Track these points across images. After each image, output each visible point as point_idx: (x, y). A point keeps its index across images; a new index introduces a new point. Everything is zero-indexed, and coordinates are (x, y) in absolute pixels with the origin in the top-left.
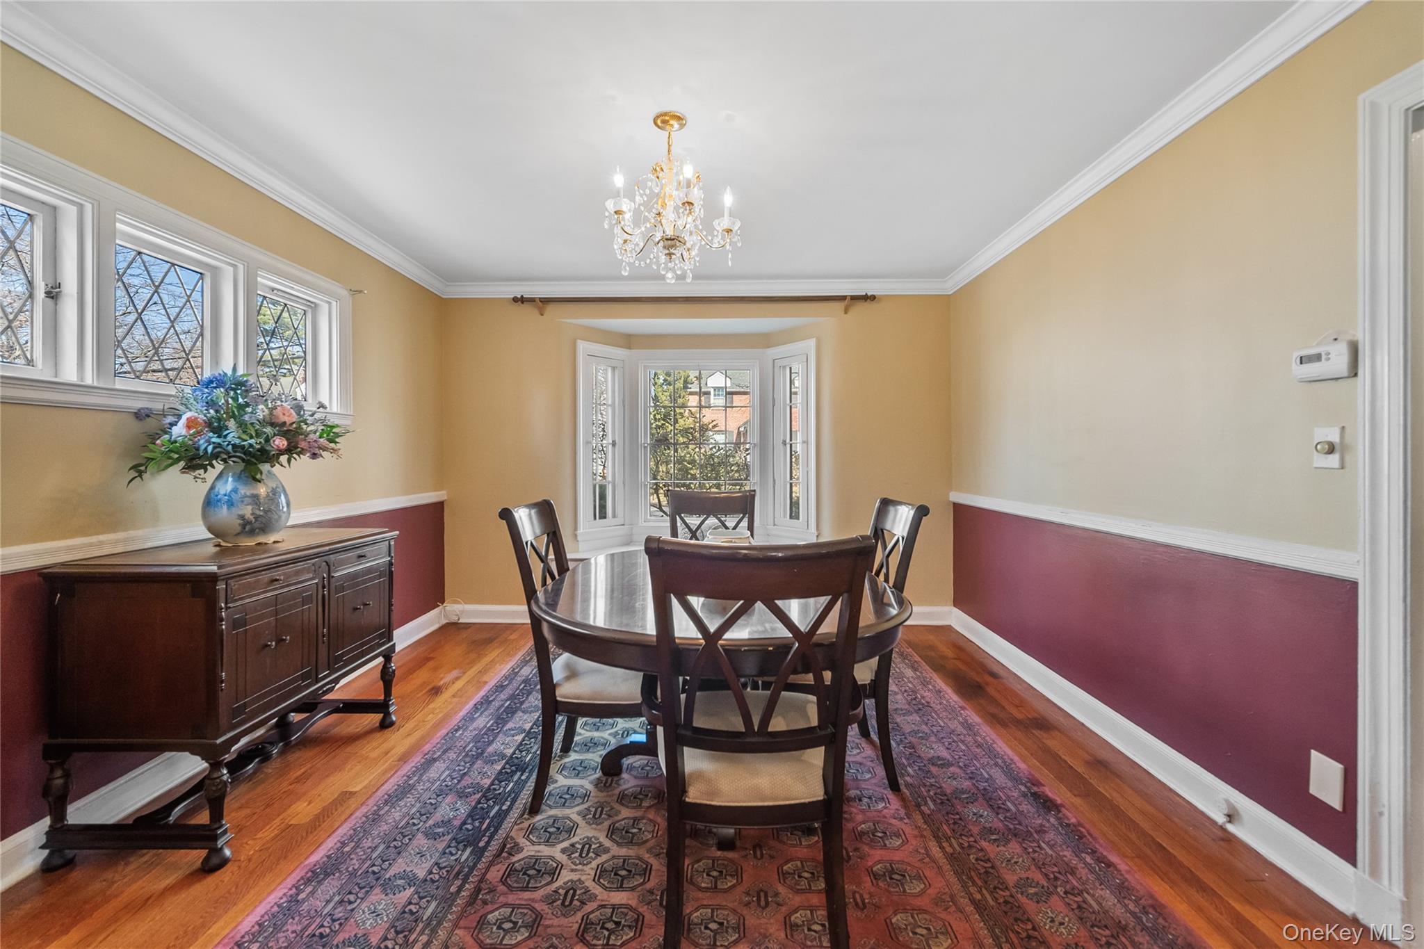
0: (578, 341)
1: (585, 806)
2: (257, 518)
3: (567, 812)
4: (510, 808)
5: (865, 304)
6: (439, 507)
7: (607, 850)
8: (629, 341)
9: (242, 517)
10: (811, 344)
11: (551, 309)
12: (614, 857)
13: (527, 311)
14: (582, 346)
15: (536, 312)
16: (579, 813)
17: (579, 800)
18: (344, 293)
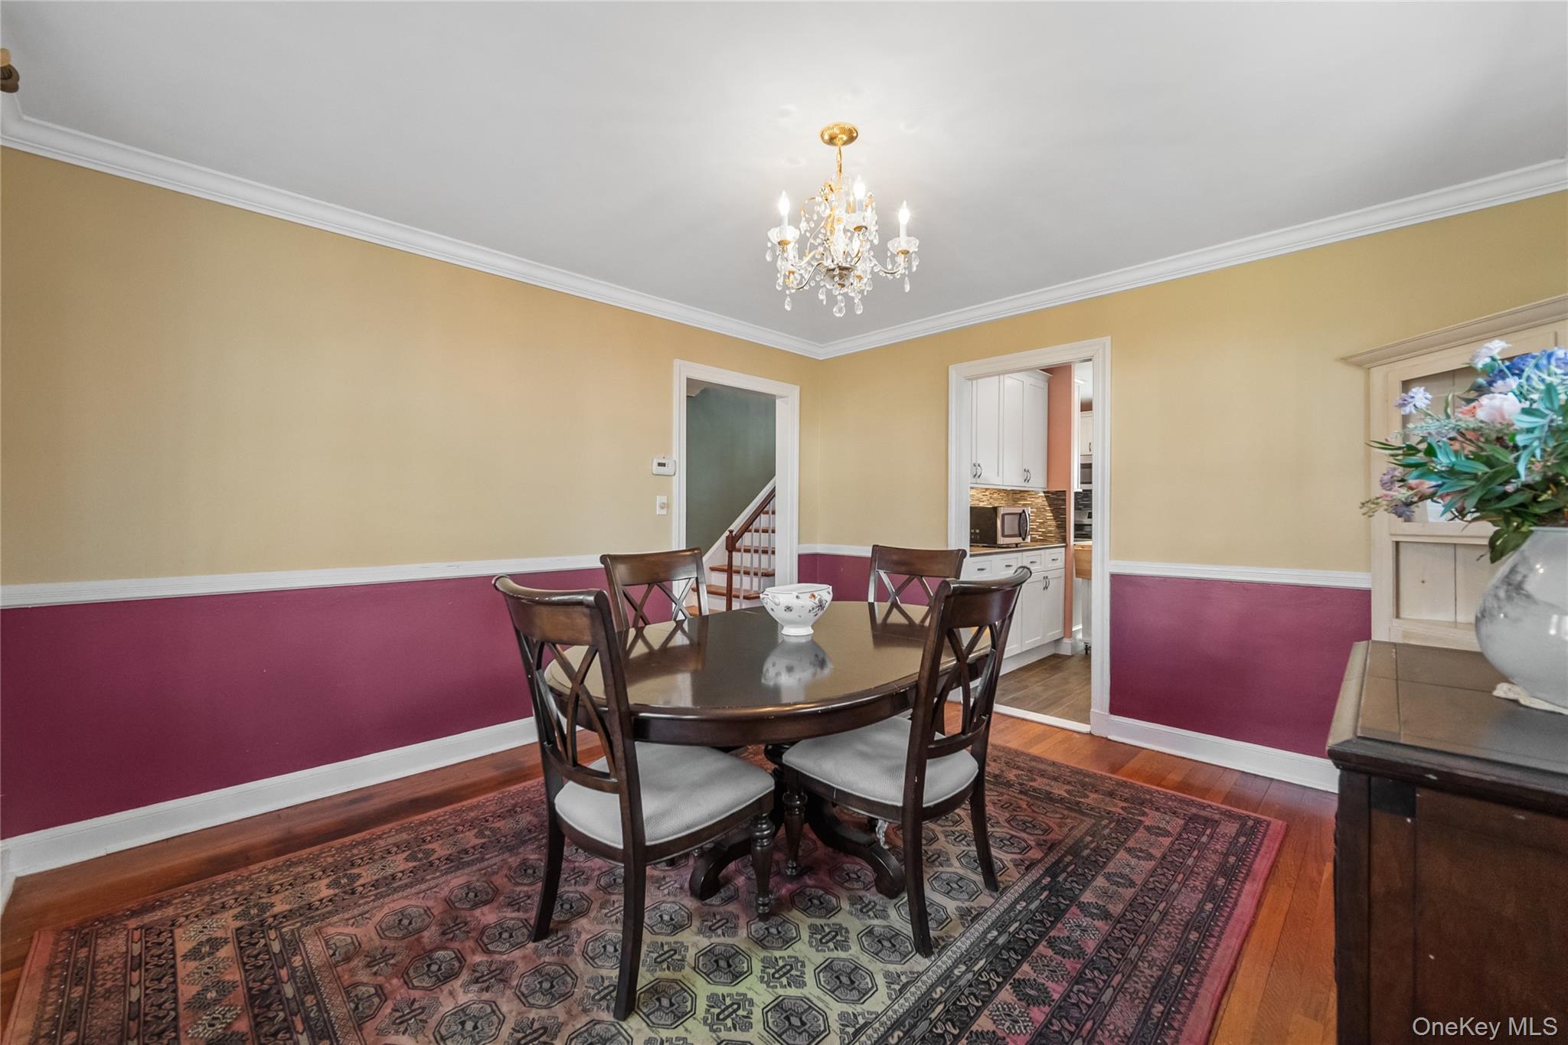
1: (941, 869)
3: (961, 871)
4: (1016, 902)
7: (944, 832)
12: (942, 826)
16: (951, 865)
17: (944, 876)
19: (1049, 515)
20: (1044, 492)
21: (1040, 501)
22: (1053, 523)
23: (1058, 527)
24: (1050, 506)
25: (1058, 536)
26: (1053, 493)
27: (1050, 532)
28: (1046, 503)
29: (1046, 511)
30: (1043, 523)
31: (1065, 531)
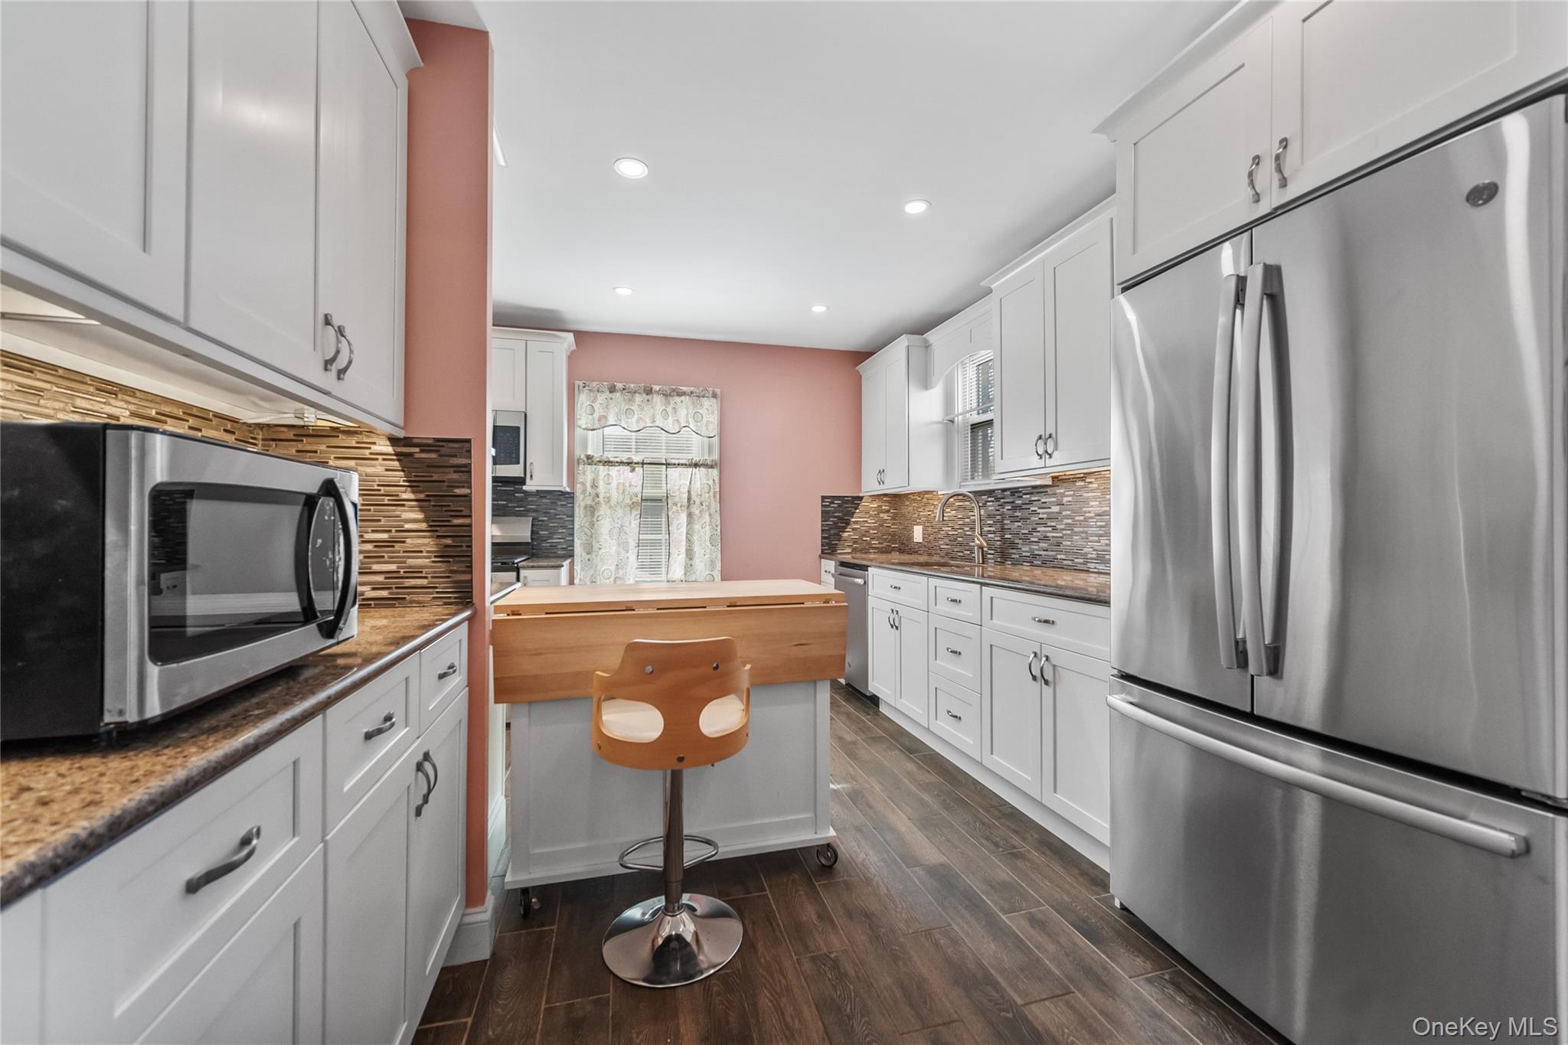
19: (412, 516)
20: (393, 440)
21: (377, 468)
22: (427, 543)
23: (444, 555)
24: (414, 485)
25: (442, 585)
26: (425, 447)
27: (415, 572)
28: (399, 477)
29: (400, 503)
30: (390, 543)
31: (469, 569)
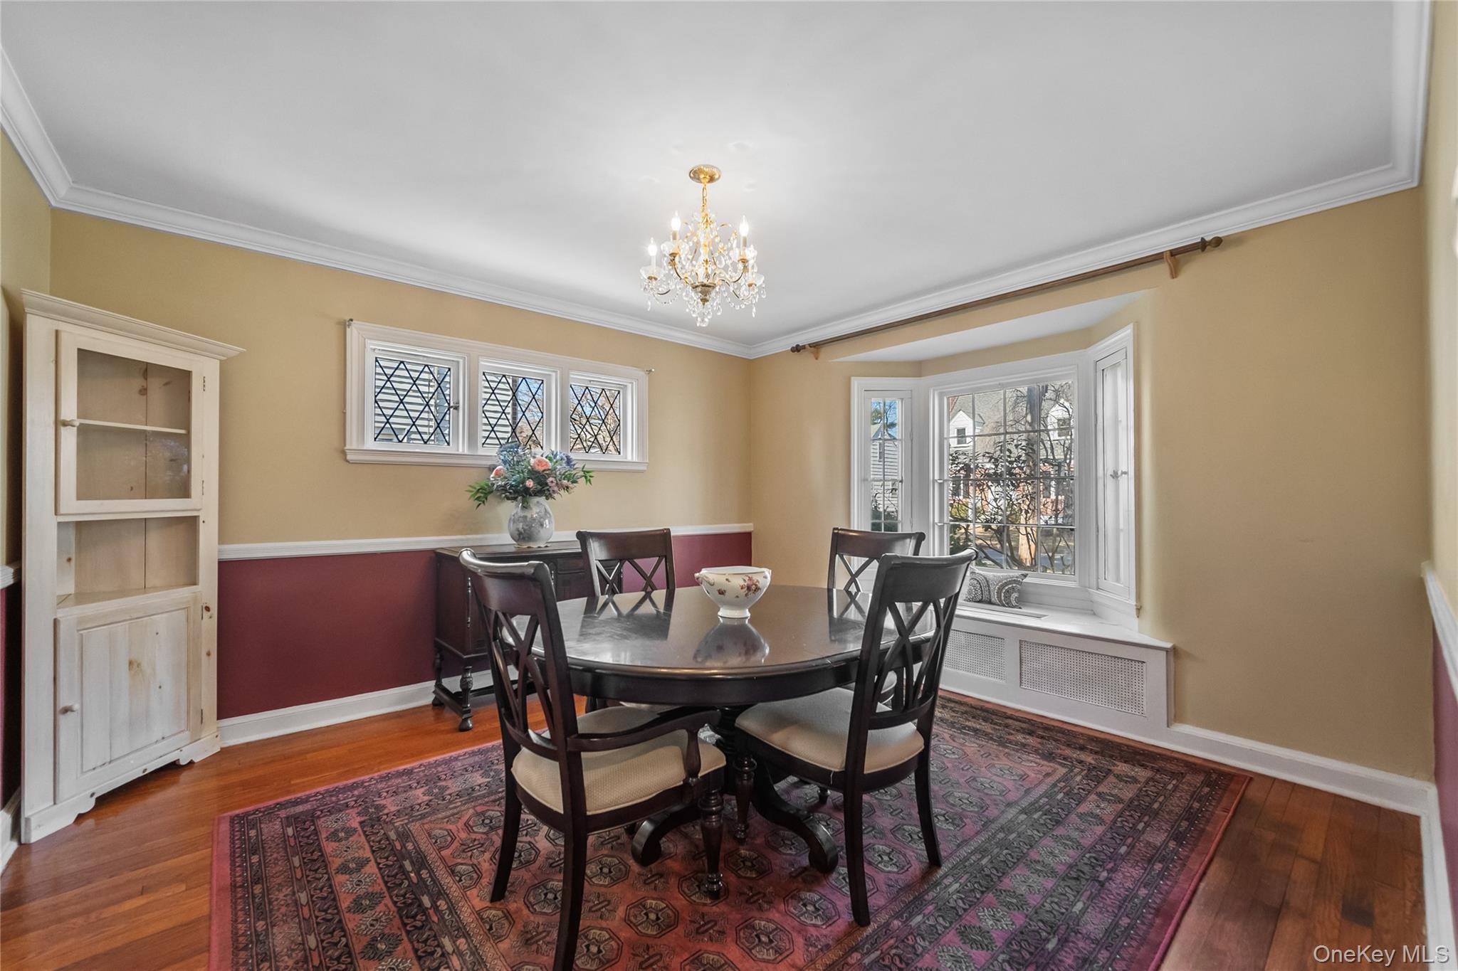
0: (853, 378)
2: (525, 530)
5: (1204, 255)
6: (747, 536)
8: (918, 368)
9: (518, 530)
10: (1127, 333)
11: (824, 352)
13: (806, 359)
14: (857, 383)
15: (812, 357)
18: (641, 374)
